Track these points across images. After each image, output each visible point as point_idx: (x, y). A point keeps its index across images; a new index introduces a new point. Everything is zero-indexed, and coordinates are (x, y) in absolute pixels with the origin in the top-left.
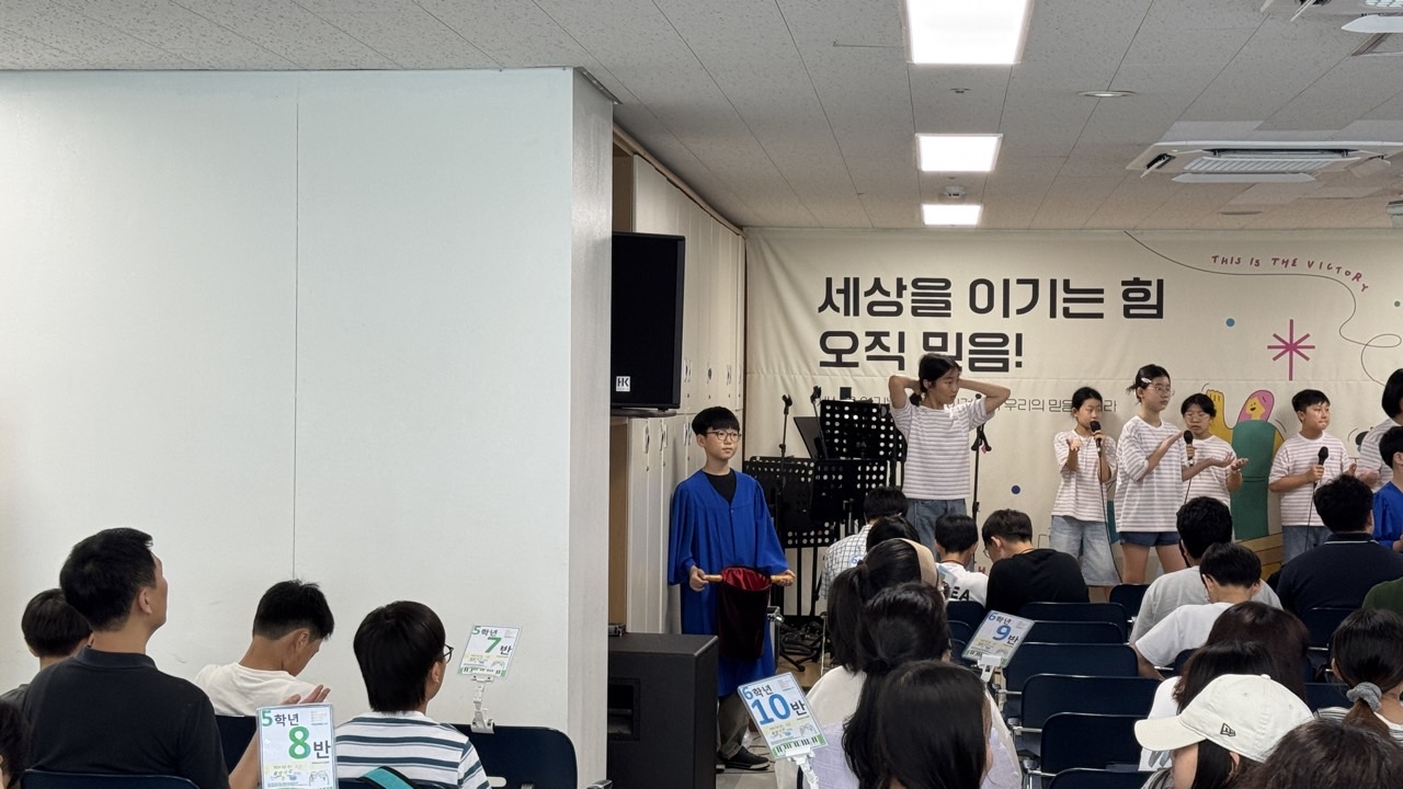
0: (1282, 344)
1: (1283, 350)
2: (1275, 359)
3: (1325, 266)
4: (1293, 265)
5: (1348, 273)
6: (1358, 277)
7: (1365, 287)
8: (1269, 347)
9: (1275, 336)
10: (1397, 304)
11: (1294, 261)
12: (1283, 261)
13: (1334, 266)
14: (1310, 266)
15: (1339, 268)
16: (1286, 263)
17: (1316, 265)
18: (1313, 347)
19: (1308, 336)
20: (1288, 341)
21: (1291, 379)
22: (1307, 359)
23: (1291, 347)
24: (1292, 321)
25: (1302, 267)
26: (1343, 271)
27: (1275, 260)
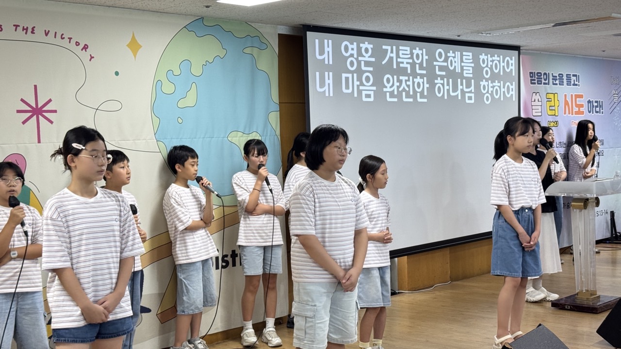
0: (29, 109)
1: (30, 114)
2: (24, 123)
3: (59, 36)
4: (33, 32)
5: (77, 44)
6: (85, 47)
7: (92, 57)
8: (18, 111)
9: (22, 100)
10: (117, 73)
11: (33, 29)
12: (24, 29)
13: (66, 36)
14: (47, 34)
15: (70, 39)
16: (25, 29)
17: (51, 34)
18: (55, 111)
19: (50, 101)
20: (34, 105)
21: (39, 142)
22: (51, 122)
23: (37, 111)
24: (35, 87)
25: (39, 35)
26: (73, 41)
27: (17, 26)
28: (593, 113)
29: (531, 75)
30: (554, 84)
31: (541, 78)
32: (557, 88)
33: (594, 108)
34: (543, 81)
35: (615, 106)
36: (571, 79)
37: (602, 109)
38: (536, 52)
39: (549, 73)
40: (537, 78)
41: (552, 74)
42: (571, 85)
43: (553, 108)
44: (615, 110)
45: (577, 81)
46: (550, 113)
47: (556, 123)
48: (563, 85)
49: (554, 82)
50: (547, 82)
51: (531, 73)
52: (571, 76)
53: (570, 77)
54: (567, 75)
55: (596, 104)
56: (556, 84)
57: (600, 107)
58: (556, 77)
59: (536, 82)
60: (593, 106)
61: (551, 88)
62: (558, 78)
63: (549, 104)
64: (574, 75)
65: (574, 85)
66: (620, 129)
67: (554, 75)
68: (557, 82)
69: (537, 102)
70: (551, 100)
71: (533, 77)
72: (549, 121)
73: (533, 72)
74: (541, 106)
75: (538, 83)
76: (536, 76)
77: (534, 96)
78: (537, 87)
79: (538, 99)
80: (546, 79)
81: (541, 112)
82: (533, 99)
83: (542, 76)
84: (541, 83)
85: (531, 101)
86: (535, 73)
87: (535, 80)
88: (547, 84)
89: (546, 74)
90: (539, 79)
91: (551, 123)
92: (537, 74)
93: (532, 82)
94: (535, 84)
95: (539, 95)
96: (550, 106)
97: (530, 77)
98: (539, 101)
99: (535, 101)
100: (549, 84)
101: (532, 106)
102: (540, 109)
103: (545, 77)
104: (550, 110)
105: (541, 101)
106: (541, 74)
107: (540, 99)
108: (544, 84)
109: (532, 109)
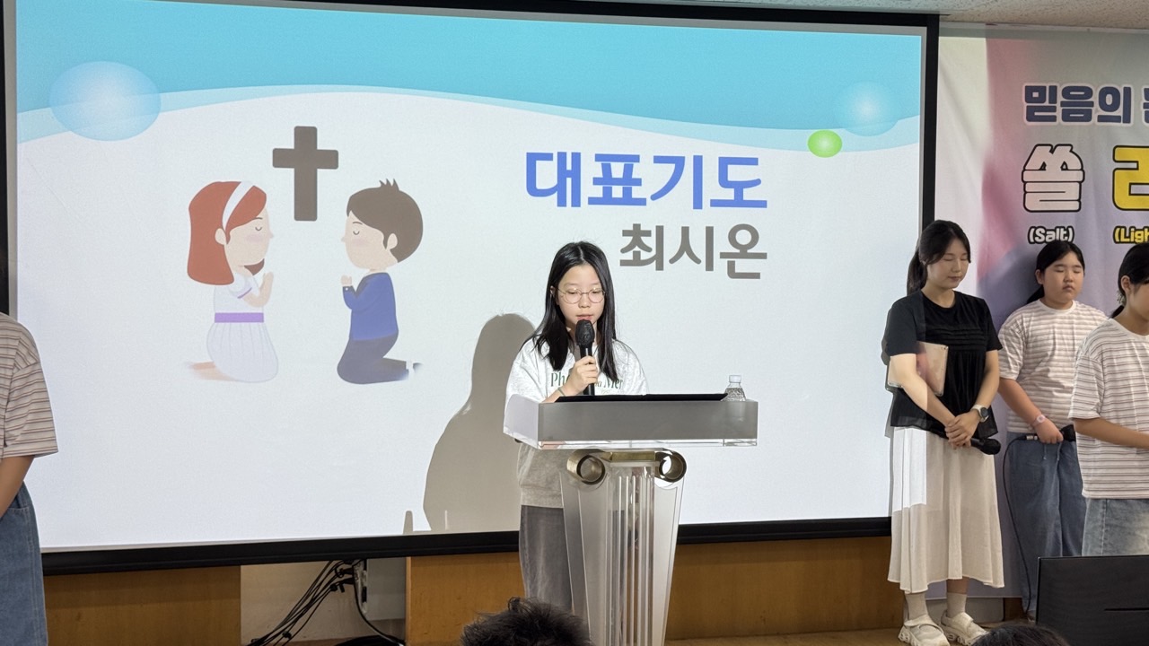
29: (1036, 95)
31: (1092, 104)
34: (1097, 111)
38: (1068, 29)
39: (1127, 91)
40: (1063, 104)
41: (1147, 93)
46: (1124, 200)
50: (1119, 112)
51: (1029, 90)
59: (1059, 113)
61: (1137, 130)
63: (1123, 179)
69: (1054, 172)
70: (1134, 165)
71: (1044, 101)
72: (1121, 227)
73: (1045, 87)
74: (1080, 183)
75: (1066, 118)
76: (1060, 98)
77: (1042, 155)
78: (1059, 129)
79: (1064, 163)
80: (1114, 107)
81: (1079, 200)
82: (1035, 163)
83: (1095, 98)
84: (1088, 118)
85: (1024, 170)
86: (1053, 89)
87: (1054, 109)
88: (1117, 119)
89: (1114, 92)
90: (1077, 105)
91: (1137, 233)
92: (1066, 92)
93: (1036, 114)
94: (1053, 119)
95: (1071, 151)
96: (1131, 184)
97: (1027, 101)
98: (1067, 169)
99: (1043, 167)
100: (1127, 119)
101: (1025, 183)
102: (1073, 191)
103: (1109, 99)
104: (1130, 194)
105: (1082, 169)
106: (1089, 92)
107: (1074, 163)
108: (1101, 119)
109: (1026, 192)
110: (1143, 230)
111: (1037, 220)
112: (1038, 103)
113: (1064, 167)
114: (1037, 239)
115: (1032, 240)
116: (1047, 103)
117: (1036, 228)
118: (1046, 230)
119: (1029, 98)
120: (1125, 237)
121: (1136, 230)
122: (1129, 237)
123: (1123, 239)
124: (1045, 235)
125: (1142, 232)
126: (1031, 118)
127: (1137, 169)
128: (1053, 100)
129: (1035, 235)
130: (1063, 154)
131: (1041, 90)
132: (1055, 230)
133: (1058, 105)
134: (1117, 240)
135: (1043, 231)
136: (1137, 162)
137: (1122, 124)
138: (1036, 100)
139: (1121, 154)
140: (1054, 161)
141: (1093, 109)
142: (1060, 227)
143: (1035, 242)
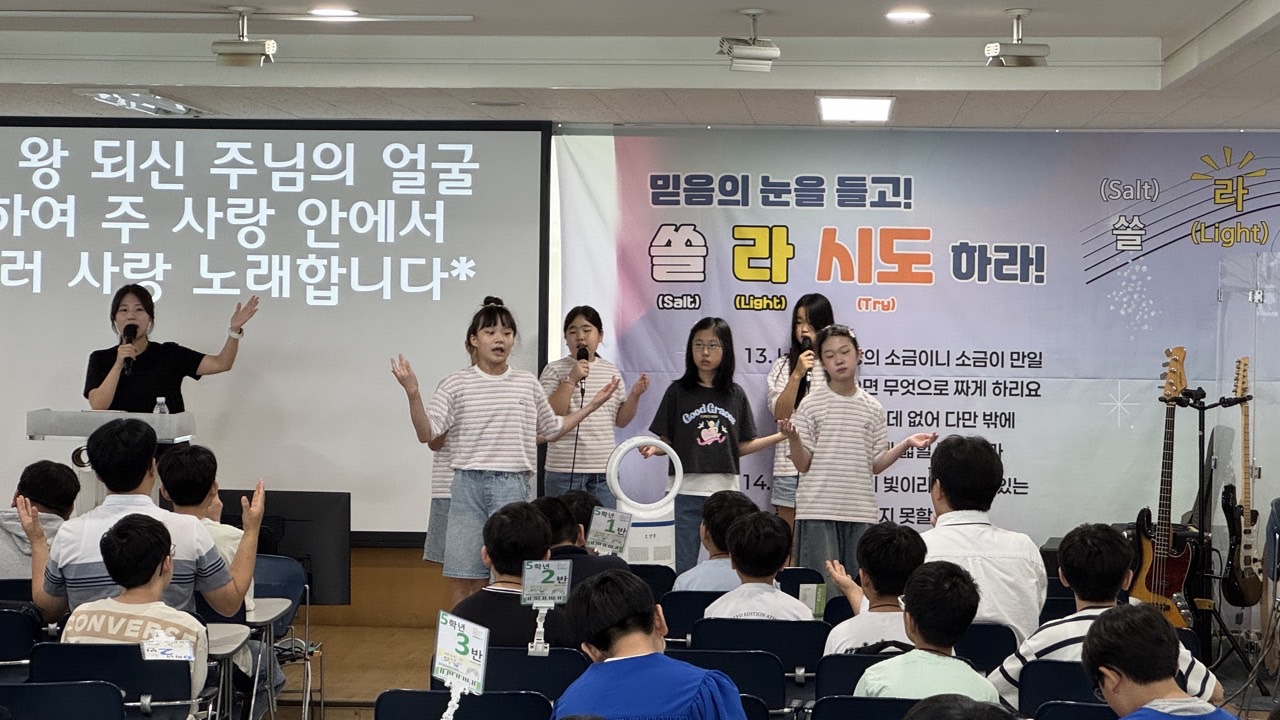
28: (983, 277)
29: (660, 182)
30: (766, 202)
31: (713, 190)
32: (792, 214)
33: (991, 269)
34: (717, 196)
35: (1119, 260)
36: (866, 191)
37: (1040, 268)
39: (745, 179)
40: (685, 190)
41: (765, 180)
42: (864, 205)
43: (767, 263)
44: (1125, 272)
45: (896, 193)
46: (743, 271)
47: (776, 301)
48: (822, 205)
49: (772, 197)
50: (738, 197)
51: (654, 179)
52: (868, 182)
53: (865, 185)
54: (841, 181)
55: (1006, 256)
56: (787, 204)
57: (1026, 262)
58: (788, 184)
59: (682, 197)
60: (985, 261)
61: (755, 212)
62: (793, 186)
63: (742, 255)
64: (875, 180)
65: (882, 202)
66: (1146, 327)
67: (771, 180)
68: (791, 198)
69: (679, 247)
70: (752, 242)
71: (668, 188)
72: (741, 296)
73: (669, 176)
74: (704, 257)
75: (689, 201)
76: (683, 185)
77: (667, 233)
78: (683, 211)
79: (688, 240)
80: (734, 192)
81: (704, 272)
82: (661, 240)
83: (715, 185)
84: (709, 201)
85: (651, 246)
86: (677, 178)
87: (678, 195)
88: (736, 203)
89: (733, 180)
90: (699, 191)
91: (756, 300)
92: (688, 180)
93: (661, 198)
94: (677, 203)
95: (694, 230)
96: (749, 259)
97: (652, 188)
98: (691, 245)
99: (669, 244)
100: (745, 202)
101: (652, 257)
102: (698, 264)
103: (729, 186)
104: (749, 267)
105: (705, 246)
106: (710, 180)
107: (697, 240)
108: (721, 202)
109: (653, 265)
110: (762, 298)
111: (664, 289)
112: (663, 190)
113: (689, 243)
114: (665, 305)
115: (661, 306)
116: (671, 190)
117: (664, 296)
118: (674, 298)
119: (654, 185)
120: (745, 304)
121: (755, 298)
122: (749, 304)
123: (743, 306)
124: (673, 302)
125: (761, 300)
126: (656, 201)
127: (754, 245)
128: (677, 186)
129: (663, 302)
130: (687, 233)
131: (666, 178)
132: (682, 298)
133: (681, 191)
134: (738, 307)
135: (671, 298)
136: (754, 240)
137: (741, 207)
138: (660, 187)
139: (740, 233)
140: (679, 239)
141: (714, 194)
142: (687, 295)
143: (664, 308)
